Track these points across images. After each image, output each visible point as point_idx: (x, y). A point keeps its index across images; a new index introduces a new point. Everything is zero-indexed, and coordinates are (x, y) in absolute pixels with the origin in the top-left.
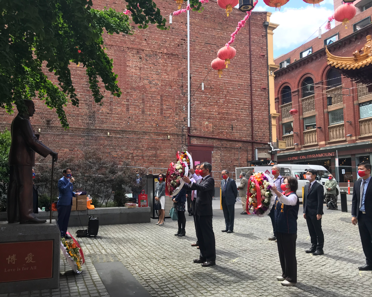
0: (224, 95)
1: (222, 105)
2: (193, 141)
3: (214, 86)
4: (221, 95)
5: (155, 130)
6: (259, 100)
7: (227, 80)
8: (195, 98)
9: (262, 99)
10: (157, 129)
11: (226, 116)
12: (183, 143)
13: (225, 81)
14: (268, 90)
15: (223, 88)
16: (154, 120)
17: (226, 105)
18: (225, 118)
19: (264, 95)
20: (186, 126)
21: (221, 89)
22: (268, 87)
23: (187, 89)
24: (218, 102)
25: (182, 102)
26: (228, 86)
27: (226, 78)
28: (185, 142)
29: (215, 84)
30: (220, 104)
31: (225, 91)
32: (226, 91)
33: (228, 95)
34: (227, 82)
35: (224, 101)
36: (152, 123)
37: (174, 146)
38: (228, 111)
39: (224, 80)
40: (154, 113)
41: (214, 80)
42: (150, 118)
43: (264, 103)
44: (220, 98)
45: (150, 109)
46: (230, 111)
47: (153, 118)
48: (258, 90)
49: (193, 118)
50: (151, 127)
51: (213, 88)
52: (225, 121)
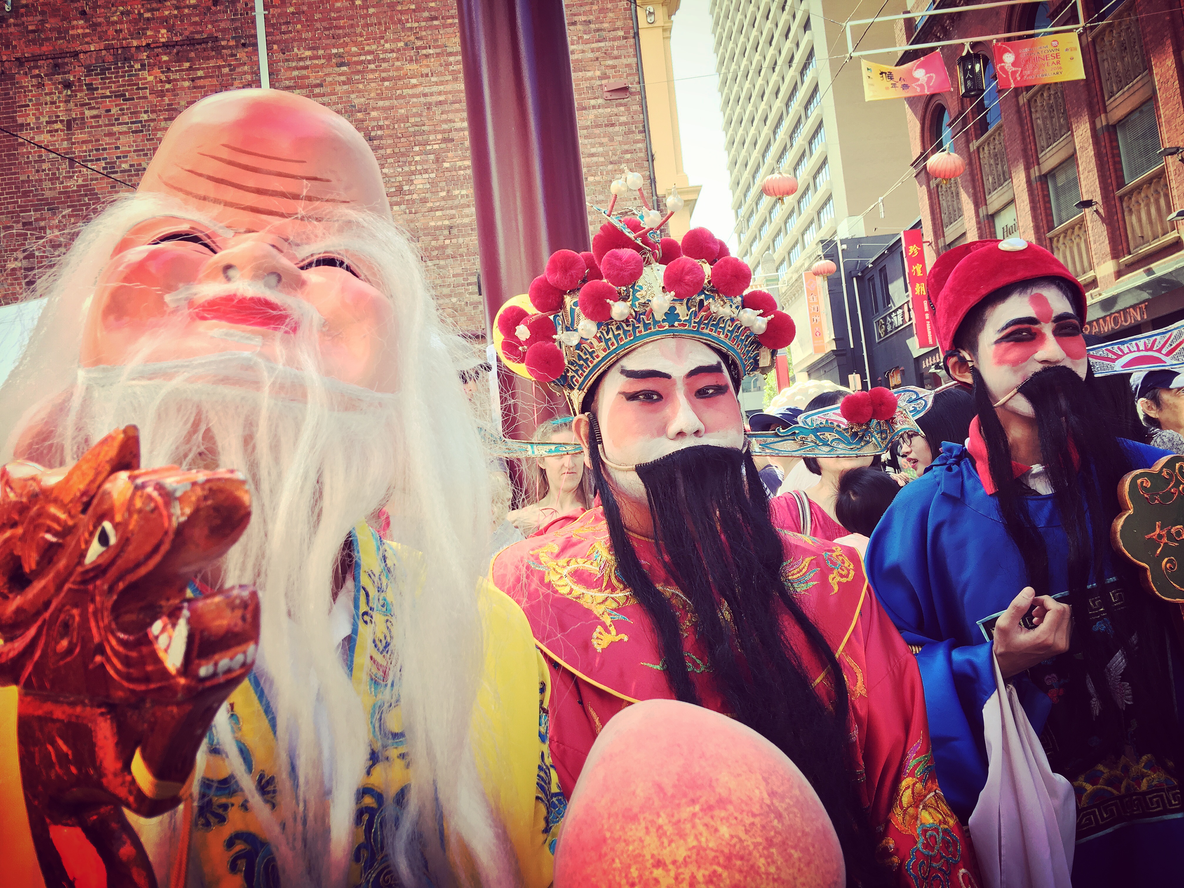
0: (432, 157)
1: (424, 201)
3: (380, 128)
4: (417, 158)
6: (601, 144)
7: (440, 93)
9: (612, 140)
11: (447, 242)
13: (429, 99)
14: (642, 93)
15: (425, 128)
17: (443, 194)
18: (443, 247)
19: (623, 119)
21: (415, 134)
22: (641, 81)
24: (406, 188)
26: (444, 117)
27: (437, 84)
29: (386, 118)
30: (415, 196)
31: (432, 137)
32: (440, 136)
33: (450, 154)
34: (442, 98)
35: (433, 183)
38: (452, 217)
39: (425, 95)
41: (381, 103)
43: (627, 152)
44: (413, 173)
46: (462, 217)
48: (593, 102)
51: (380, 138)
52: (442, 263)
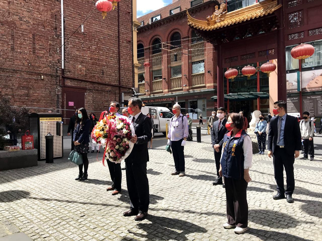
0: (96, 43)
1: (94, 52)
2: (67, 82)
3: (86, 33)
4: (93, 42)
5: (26, 69)
6: (125, 51)
7: (98, 29)
8: (69, 42)
9: (127, 50)
10: (29, 68)
11: (98, 62)
12: (57, 84)
14: (132, 43)
15: (95, 36)
16: (25, 58)
17: (98, 51)
18: (97, 63)
19: (129, 47)
20: (60, 67)
21: (93, 36)
22: (132, 40)
23: (60, 31)
24: (91, 48)
25: (56, 44)
26: (99, 35)
27: (98, 27)
28: (60, 83)
29: (88, 31)
30: (92, 50)
31: (96, 38)
32: (98, 39)
33: (100, 43)
34: (99, 31)
35: (96, 48)
36: (24, 62)
37: (48, 86)
38: (99, 57)
39: (96, 29)
40: (26, 52)
41: (87, 27)
42: (21, 56)
43: (129, 54)
44: (92, 45)
45: (21, 47)
46: (101, 58)
47: (25, 57)
48: (125, 42)
49: (67, 60)
50: (23, 66)
51: (86, 35)
52: (96, 66)
